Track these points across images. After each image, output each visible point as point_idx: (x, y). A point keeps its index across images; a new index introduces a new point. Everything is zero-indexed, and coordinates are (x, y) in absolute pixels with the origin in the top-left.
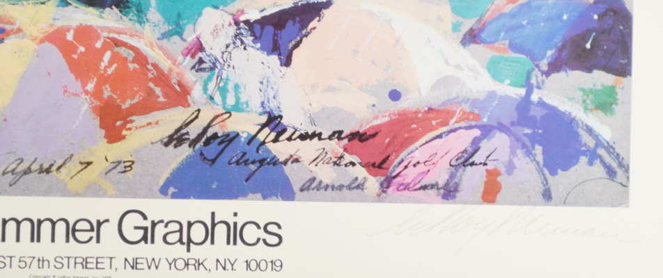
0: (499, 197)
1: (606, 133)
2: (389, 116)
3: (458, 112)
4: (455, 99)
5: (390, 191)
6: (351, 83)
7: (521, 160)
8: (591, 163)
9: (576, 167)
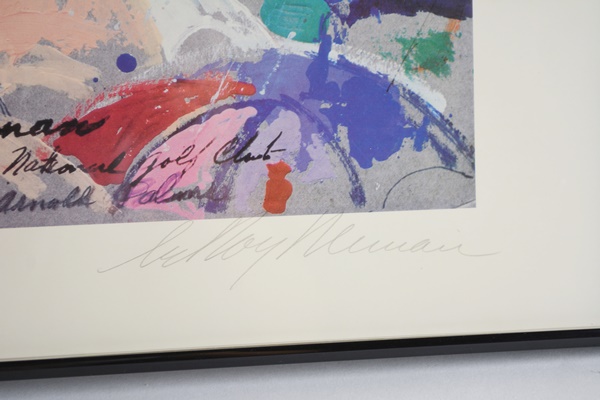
0: (289, 204)
1: (438, 102)
2: (120, 93)
3: (222, 83)
4: (216, 63)
5: (129, 204)
6: (59, 49)
7: (319, 149)
8: (418, 147)
9: (398, 153)
